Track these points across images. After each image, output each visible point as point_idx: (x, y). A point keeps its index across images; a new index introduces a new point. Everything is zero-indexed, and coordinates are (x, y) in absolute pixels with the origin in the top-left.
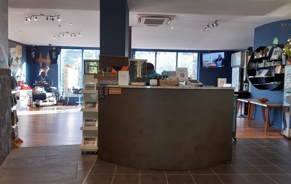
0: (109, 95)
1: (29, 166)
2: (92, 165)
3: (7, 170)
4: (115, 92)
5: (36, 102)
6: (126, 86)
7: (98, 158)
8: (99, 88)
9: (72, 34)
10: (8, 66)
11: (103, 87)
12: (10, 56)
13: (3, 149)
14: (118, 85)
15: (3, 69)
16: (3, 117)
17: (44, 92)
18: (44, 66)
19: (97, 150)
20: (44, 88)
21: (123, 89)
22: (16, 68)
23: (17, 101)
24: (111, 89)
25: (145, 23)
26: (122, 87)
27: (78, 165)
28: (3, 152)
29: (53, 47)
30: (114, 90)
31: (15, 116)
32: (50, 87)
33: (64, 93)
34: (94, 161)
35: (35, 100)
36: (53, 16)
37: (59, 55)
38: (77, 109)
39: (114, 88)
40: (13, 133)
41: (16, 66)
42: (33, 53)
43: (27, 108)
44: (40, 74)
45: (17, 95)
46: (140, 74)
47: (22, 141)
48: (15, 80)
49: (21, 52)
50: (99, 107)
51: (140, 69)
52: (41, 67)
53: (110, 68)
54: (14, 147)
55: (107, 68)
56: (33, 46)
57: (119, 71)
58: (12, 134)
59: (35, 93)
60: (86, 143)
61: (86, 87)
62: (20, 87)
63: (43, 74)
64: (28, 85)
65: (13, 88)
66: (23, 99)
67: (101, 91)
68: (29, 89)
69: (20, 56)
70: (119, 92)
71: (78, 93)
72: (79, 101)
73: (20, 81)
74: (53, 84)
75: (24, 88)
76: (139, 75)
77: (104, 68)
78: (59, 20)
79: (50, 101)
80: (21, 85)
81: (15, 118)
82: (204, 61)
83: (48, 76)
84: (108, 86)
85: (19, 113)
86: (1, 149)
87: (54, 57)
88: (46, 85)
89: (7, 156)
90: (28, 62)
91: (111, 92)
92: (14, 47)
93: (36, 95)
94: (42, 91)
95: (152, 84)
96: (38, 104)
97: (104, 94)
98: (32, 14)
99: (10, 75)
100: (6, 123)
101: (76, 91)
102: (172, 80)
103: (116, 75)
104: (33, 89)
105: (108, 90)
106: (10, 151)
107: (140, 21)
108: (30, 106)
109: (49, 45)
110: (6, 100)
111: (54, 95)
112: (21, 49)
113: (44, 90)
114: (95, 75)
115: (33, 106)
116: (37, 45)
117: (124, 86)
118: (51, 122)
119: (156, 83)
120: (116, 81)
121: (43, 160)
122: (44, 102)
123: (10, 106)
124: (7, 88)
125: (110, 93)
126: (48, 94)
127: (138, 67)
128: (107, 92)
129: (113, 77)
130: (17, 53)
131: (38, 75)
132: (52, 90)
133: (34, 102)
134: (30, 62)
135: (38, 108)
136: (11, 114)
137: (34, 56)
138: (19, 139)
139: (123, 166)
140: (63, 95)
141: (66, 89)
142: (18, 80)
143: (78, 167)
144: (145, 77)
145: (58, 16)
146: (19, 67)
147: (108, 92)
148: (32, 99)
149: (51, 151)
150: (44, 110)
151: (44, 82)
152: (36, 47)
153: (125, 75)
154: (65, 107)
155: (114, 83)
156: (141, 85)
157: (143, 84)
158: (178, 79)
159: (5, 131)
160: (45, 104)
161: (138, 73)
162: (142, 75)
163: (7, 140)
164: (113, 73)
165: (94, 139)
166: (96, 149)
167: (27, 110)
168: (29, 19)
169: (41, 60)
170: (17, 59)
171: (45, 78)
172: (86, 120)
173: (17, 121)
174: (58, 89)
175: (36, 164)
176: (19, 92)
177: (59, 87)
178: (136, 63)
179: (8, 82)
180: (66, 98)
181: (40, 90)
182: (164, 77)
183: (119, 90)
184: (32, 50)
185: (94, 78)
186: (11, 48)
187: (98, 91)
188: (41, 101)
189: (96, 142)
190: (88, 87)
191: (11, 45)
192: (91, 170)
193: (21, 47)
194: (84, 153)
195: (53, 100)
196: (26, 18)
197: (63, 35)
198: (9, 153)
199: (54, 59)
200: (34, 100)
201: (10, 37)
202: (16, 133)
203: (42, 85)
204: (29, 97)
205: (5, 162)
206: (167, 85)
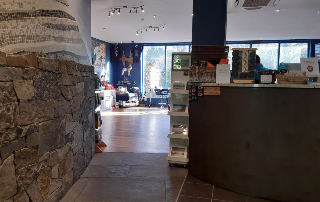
0: (203, 96)
1: (112, 176)
2: (182, 182)
3: (89, 179)
4: (212, 93)
5: (119, 103)
6: (227, 84)
7: (189, 173)
8: (190, 87)
9: (155, 28)
10: (91, 63)
11: (196, 86)
12: (93, 52)
13: (85, 155)
14: (215, 83)
15: (86, 66)
16: (86, 120)
17: (127, 92)
18: (127, 66)
19: (187, 164)
20: (127, 88)
21: (223, 88)
22: (100, 67)
23: (101, 101)
24: (206, 89)
25: (243, 6)
26: (222, 86)
27: (166, 180)
28: (85, 158)
29: (136, 44)
30: (210, 90)
31: (99, 118)
32: (133, 87)
33: (146, 94)
34: (184, 177)
35: (119, 101)
36: (136, 8)
37: (141, 53)
38: (160, 111)
39: (210, 87)
40: (97, 137)
41: (100, 65)
42: (117, 51)
43: (110, 109)
44: (123, 74)
45: (101, 95)
46: (247, 68)
47: (105, 144)
48: (98, 78)
49: (105, 50)
50: (189, 111)
51: (246, 62)
52: (124, 66)
53: (204, 62)
54: (98, 152)
55: (201, 62)
56: (116, 44)
57: (217, 65)
58: (95, 138)
59: (118, 93)
60: (174, 154)
61: (174, 86)
62: (104, 87)
63: (126, 73)
64: (112, 85)
65: (96, 87)
66: (107, 100)
67: (192, 91)
68: (113, 89)
69: (104, 55)
70: (218, 92)
71: (160, 94)
72: (161, 103)
73: (104, 81)
74: (135, 84)
75: (108, 88)
76: (245, 69)
77: (197, 62)
78: (143, 11)
79: (132, 102)
80: (105, 85)
81: (98, 120)
82: (317, 53)
83: (131, 75)
84: (203, 84)
85: (102, 114)
86: (84, 154)
87: (137, 55)
88: (129, 85)
89: (90, 162)
90: (111, 62)
91: (206, 93)
92: (98, 46)
93: (119, 95)
94: (125, 91)
95: (264, 81)
96: (121, 105)
97: (197, 94)
98: (115, 7)
99: (94, 74)
100: (89, 126)
101: (158, 92)
102: (296, 76)
103: (213, 70)
104: (116, 89)
105: (203, 89)
106: (93, 156)
107: (238, 4)
108: (114, 106)
109: (131, 43)
110: (90, 100)
111: (136, 95)
112: (105, 48)
113: (127, 90)
114: (186, 72)
115: (117, 106)
116: (120, 43)
117: (225, 84)
118: (134, 124)
119: (270, 80)
120: (213, 78)
121: (127, 170)
122: (126, 102)
123: (94, 106)
124: (90, 88)
125: (204, 94)
126: (131, 95)
127: (243, 59)
128: (200, 93)
129: (209, 73)
130: (102, 52)
131: (121, 75)
132: (134, 90)
133: (117, 102)
134: (113, 61)
135: (121, 108)
136: (94, 116)
137: (117, 54)
138: (102, 142)
139: (221, 188)
140: (145, 96)
141: (148, 89)
142: (102, 80)
143: (166, 183)
144: (254, 72)
145: (142, 6)
146: (104, 66)
147: (203, 93)
148: (115, 99)
149: (135, 159)
150: (126, 111)
151: (127, 82)
152: (119, 45)
153: (225, 70)
154: (147, 108)
155: (210, 80)
156: (248, 83)
157: (250, 81)
158: (305, 73)
159: (88, 134)
160: (127, 104)
161: (243, 66)
162: (249, 69)
163: (90, 144)
164: (209, 68)
165: (183, 150)
166: (186, 162)
167: (111, 111)
168: (112, 13)
169: (124, 59)
170: (101, 58)
171: (128, 78)
172: (174, 126)
173: (101, 123)
174: (140, 89)
175: (119, 174)
176: (103, 92)
177: (141, 88)
178: (240, 53)
179: (91, 80)
180: (148, 99)
181: (123, 90)
182: (281, 71)
183: (218, 89)
184: (115, 49)
185: (184, 75)
186: (96, 47)
187: (188, 91)
188: (124, 102)
189: (186, 153)
190: (176, 86)
191: (95, 43)
192: (182, 189)
193: (105, 45)
194: (171, 166)
195: (135, 101)
196: (109, 13)
197: (146, 30)
198: (92, 159)
199: (137, 57)
200: (117, 101)
201: (93, 35)
202: (99, 136)
203: (125, 85)
204: (112, 97)
205: (88, 169)
206: (288, 82)
